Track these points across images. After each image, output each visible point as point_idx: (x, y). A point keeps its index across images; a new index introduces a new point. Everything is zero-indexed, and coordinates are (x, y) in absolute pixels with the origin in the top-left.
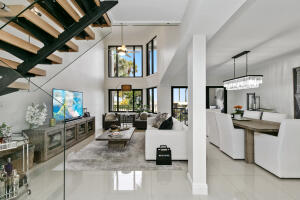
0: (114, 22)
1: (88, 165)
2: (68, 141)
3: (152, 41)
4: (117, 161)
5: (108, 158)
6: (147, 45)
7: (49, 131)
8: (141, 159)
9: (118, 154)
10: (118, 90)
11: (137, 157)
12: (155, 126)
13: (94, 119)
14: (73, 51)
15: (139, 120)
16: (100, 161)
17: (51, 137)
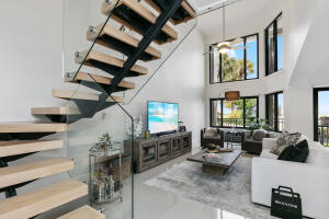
0: (199, 9)
1: (176, 187)
2: (162, 155)
3: (275, 23)
4: (211, 192)
5: (200, 184)
6: (267, 31)
7: (143, 143)
8: (244, 198)
9: (213, 183)
10: (222, 99)
11: (241, 193)
12: (275, 152)
13: (190, 134)
14: (156, 58)
15: (251, 140)
16: (190, 187)
17: (146, 149)
